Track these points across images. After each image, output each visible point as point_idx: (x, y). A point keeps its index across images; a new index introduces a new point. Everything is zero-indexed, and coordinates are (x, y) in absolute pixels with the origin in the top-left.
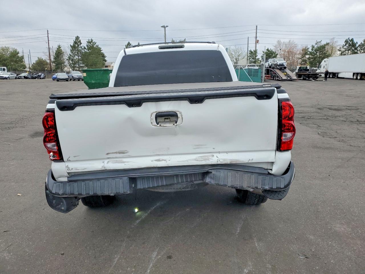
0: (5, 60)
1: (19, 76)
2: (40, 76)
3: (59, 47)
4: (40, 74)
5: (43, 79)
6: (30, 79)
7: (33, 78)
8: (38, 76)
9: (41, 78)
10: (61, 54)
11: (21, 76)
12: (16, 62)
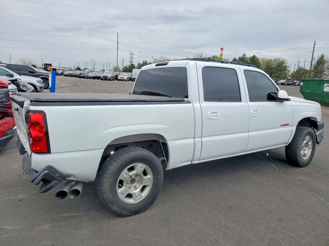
0: (272, 69)
1: (277, 82)
2: (295, 83)
3: (322, 56)
4: (295, 81)
5: (297, 86)
6: (286, 85)
7: (288, 85)
8: (293, 83)
9: (295, 85)
10: (323, 63)
11: (279, 83)
12: (280, 70)
